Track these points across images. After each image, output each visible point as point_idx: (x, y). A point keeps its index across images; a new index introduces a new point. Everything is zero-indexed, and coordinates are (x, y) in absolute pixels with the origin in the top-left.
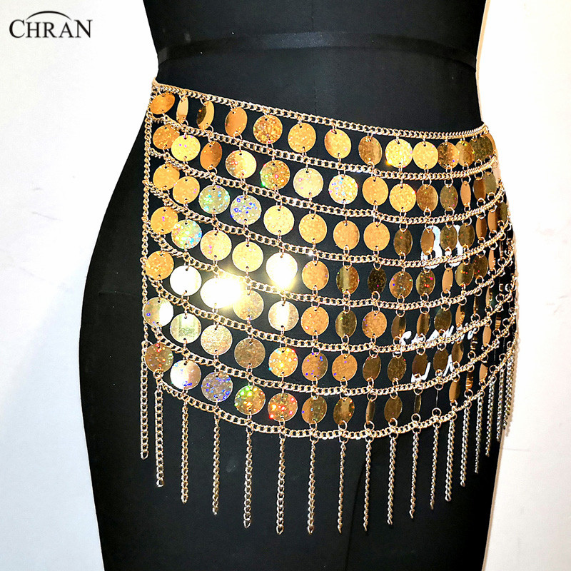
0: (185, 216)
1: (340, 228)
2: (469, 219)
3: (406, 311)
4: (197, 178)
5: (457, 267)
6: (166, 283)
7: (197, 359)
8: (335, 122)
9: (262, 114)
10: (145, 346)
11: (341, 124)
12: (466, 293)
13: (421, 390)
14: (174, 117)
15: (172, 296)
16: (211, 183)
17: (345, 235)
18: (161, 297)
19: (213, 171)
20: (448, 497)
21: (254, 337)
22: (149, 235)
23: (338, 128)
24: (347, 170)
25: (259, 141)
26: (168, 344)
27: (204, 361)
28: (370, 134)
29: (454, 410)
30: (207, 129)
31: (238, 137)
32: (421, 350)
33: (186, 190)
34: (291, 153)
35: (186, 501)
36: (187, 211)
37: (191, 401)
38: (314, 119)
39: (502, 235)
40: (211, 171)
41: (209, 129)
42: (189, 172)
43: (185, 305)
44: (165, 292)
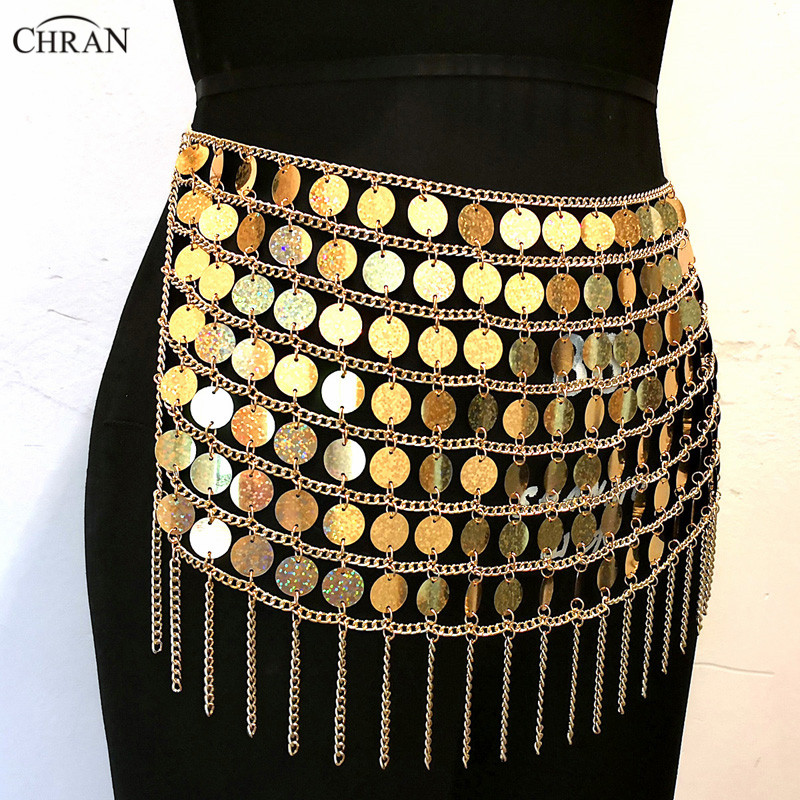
0: (213, 318)
1: (428, 336)
2: (630, 324)
3: (527, 457)
4: (232, 265)
5: (611, 394)
6: (186, 410)
7: (226, 517)
8: (425, 185)
9: (321, 174)
10: (158, 497)
11: (434, 187)
12: (626, 432)
13: (551, 572)
14: (206, 178)
15: (195, 429)
16: (250, 272)
17: (437, 347)
18: (180, 429)
19: (254, 254)
20: (596, 729)
21: (303, 488)
22: (167, 343)
23: (429, 193)
24: (441, 253)
25: (317, 212)
26: (188, 495)
27: (234, 520)
28: (476, 201)
29: (606, 602)
30: (248, 195)
31: (289, 206)
32: (553, 514)
33: (217, 281)
34: (360, 229)
35: (212, 712)
36: (217, 310)
37: (218, 574)
38: (394, 180)
39: (689, 348)
40: (249, 255)
41: (251, 195)
42: (221, 256)
43: (211, 441)
44: (184, 424)
